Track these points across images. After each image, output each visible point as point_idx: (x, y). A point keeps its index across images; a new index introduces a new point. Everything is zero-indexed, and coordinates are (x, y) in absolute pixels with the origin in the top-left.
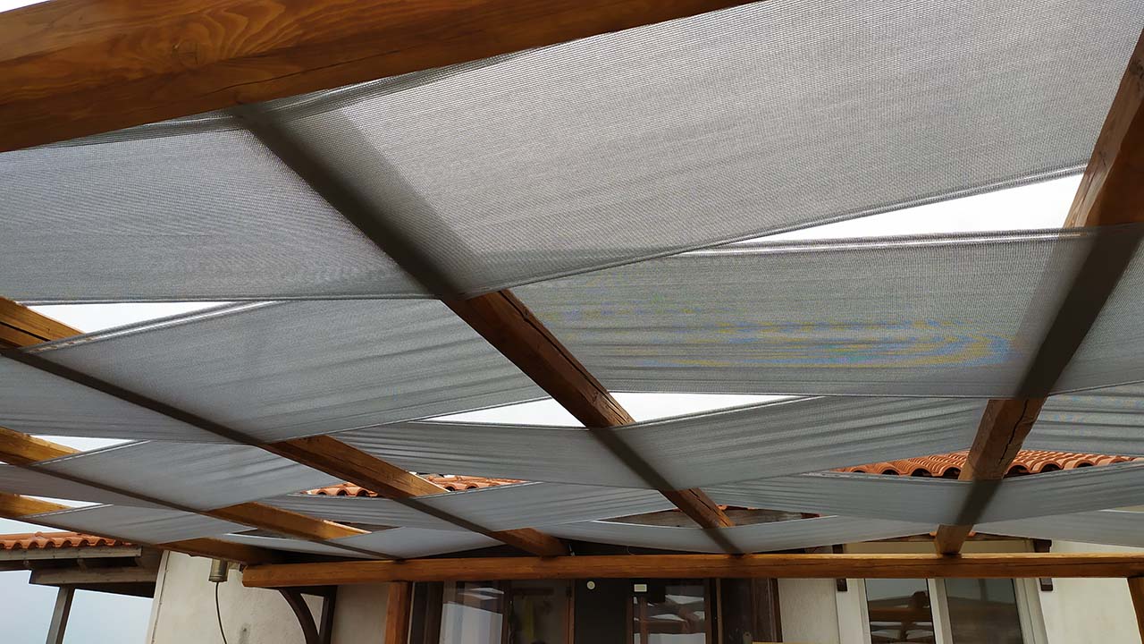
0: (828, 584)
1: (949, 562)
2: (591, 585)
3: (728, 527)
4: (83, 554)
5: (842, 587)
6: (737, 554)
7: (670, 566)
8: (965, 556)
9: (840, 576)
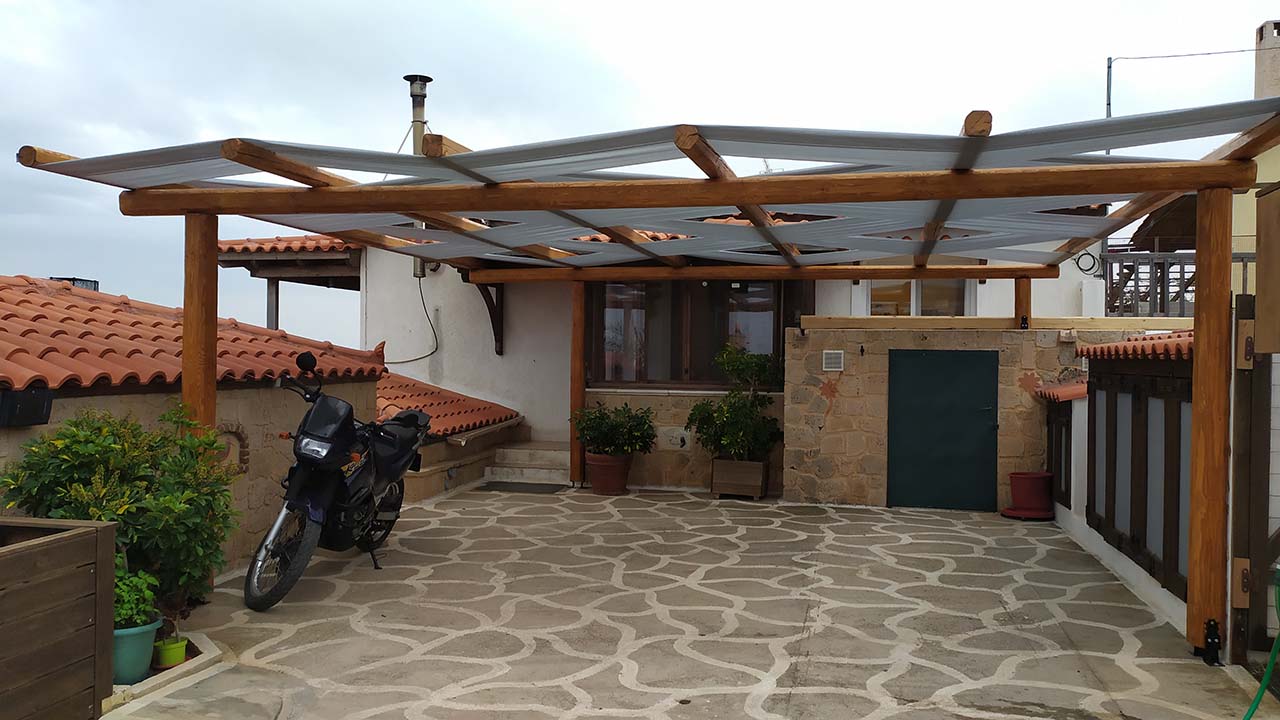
0: (849, 282)
1: (919, 270)
2: (705, 284)
3: (795, 254)
4: (301, 257)
5: (856, 283)
6: (796, 266)
7: (754, 273)
8: (928, 267)
9: (856, 278)
